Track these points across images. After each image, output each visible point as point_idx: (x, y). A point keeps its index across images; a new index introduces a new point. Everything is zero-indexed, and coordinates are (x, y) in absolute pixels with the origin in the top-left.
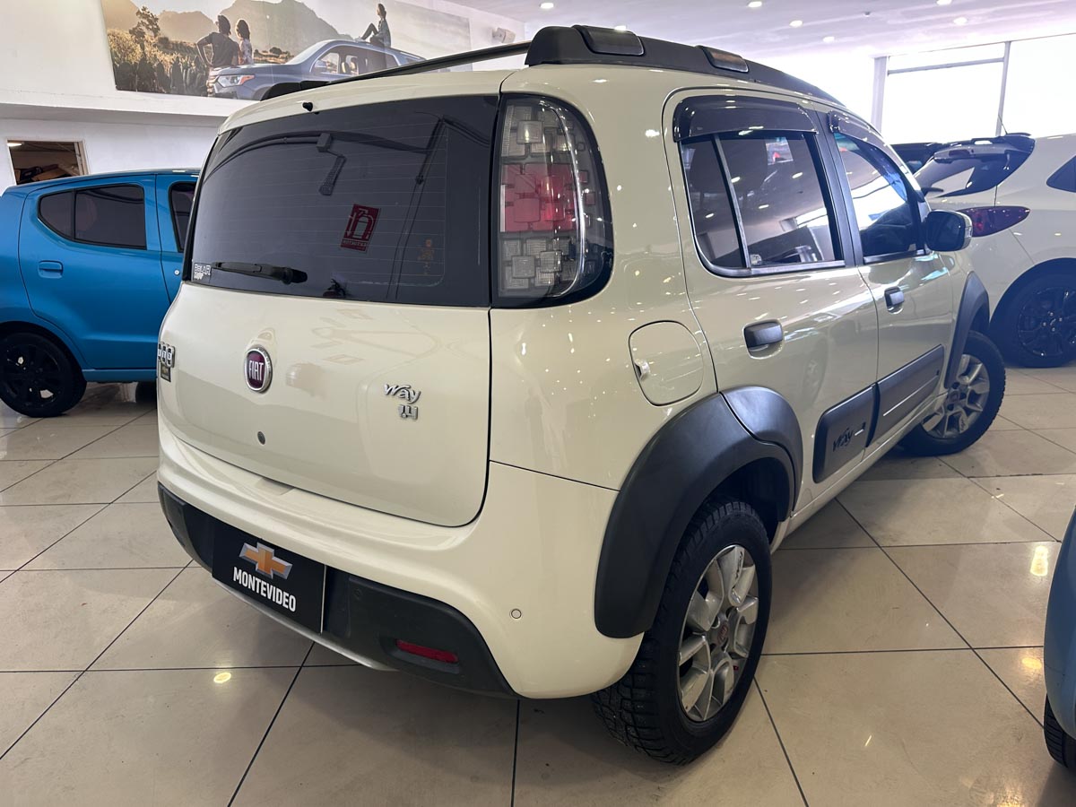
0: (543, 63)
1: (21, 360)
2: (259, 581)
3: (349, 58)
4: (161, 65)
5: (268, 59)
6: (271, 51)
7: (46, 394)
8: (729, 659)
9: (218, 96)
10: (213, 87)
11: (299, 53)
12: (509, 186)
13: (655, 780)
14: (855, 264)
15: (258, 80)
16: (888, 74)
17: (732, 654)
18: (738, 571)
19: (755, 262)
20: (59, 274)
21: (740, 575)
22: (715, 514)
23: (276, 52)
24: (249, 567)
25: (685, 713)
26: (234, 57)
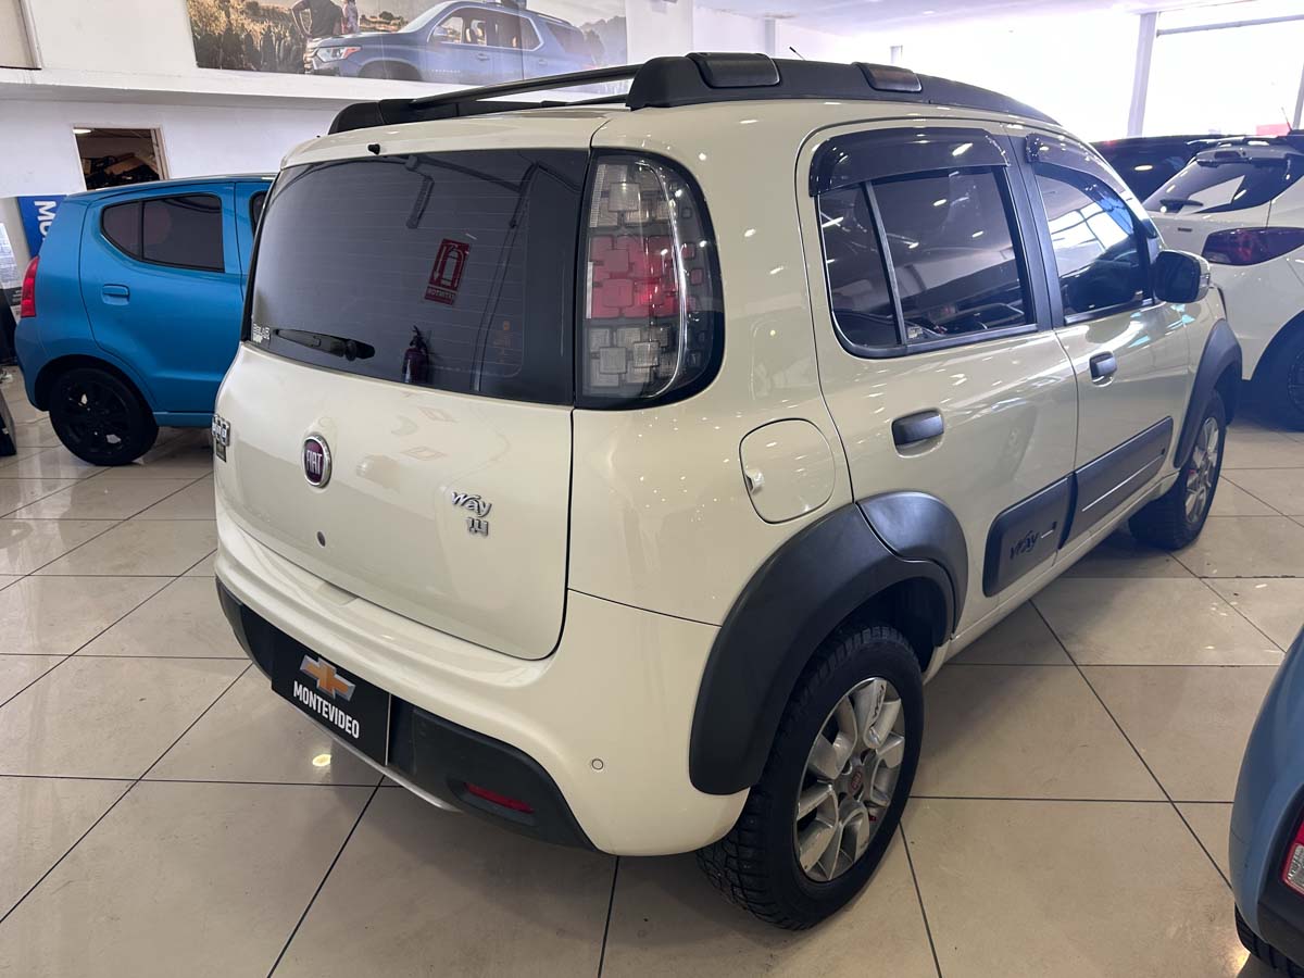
0: (646, 106)
1: (84, 399)
2: (320, 699)
3: (475, 23)
4: (249, 36)
5: (377, 25)
6: (380, 16)
7: (112, 439)
8: (863, 809)
9: (317, 73)
10: (311, 62)
11: (414, 18)
12: (597, 263)
13: (768, 945)
14: (1052, 327)
15: (365, 53)
16: (1158, 35)
17: (868, 803)
18: (877, 708)
19: (913, 335)
20: (125, 300)
21: (880, 712)
22: (849, 644)
23: (387, 17)
24: (310, 683)
25: (804, 873)
26: (337, 25)
